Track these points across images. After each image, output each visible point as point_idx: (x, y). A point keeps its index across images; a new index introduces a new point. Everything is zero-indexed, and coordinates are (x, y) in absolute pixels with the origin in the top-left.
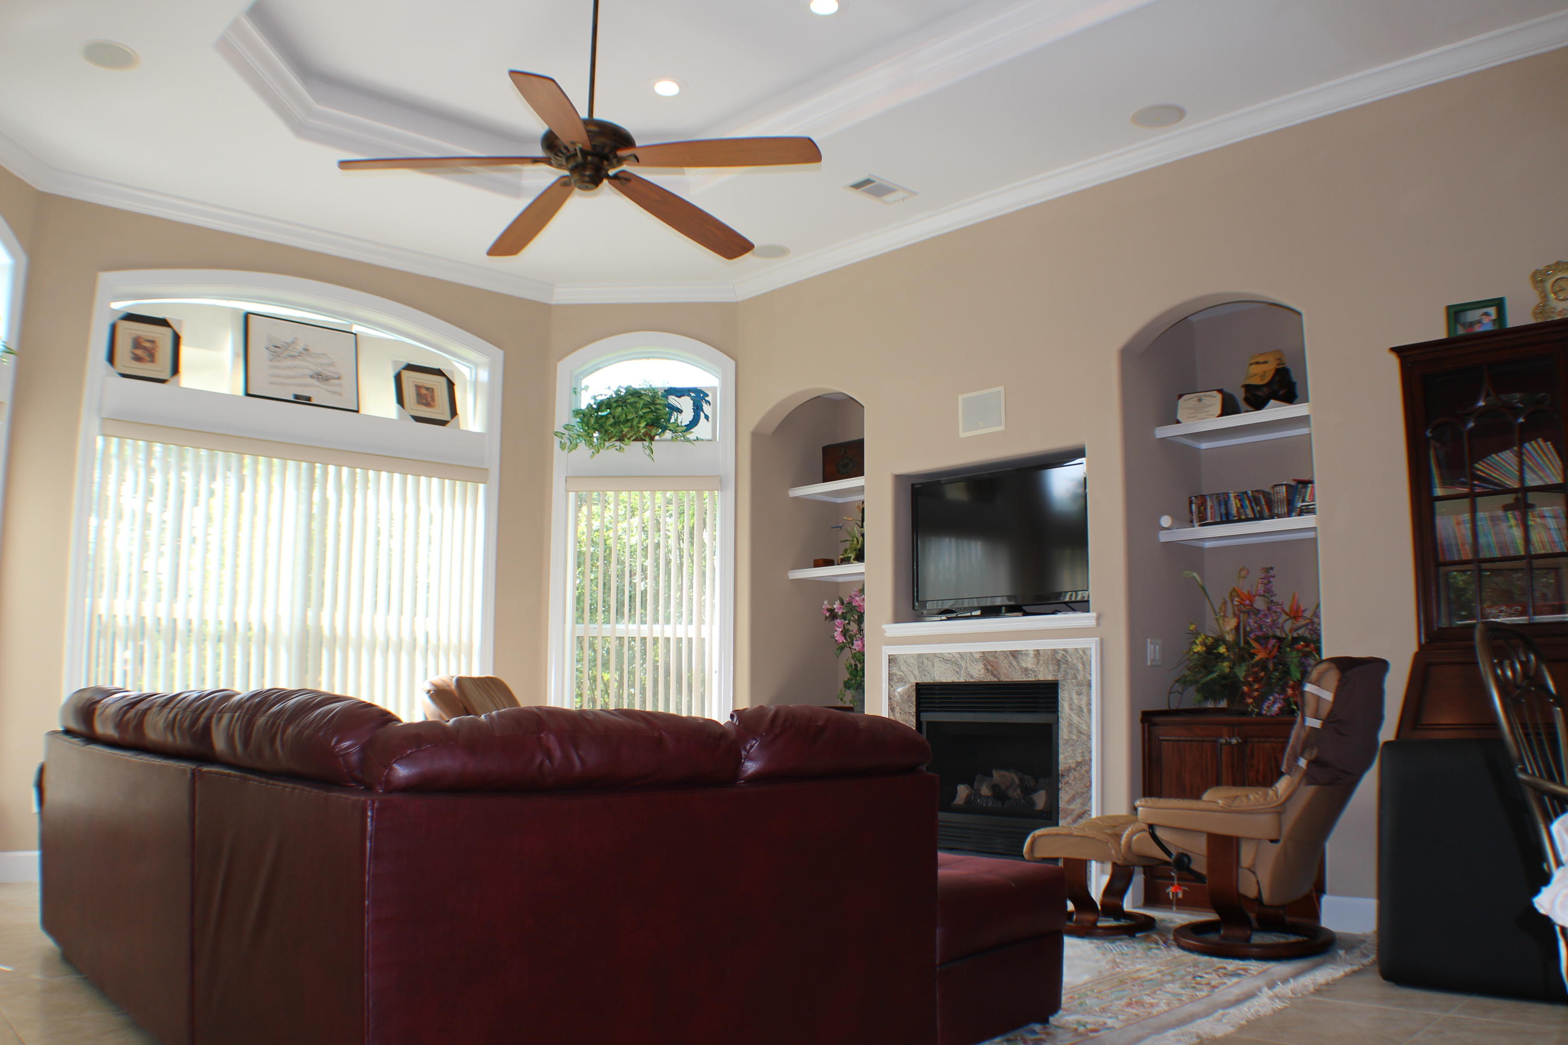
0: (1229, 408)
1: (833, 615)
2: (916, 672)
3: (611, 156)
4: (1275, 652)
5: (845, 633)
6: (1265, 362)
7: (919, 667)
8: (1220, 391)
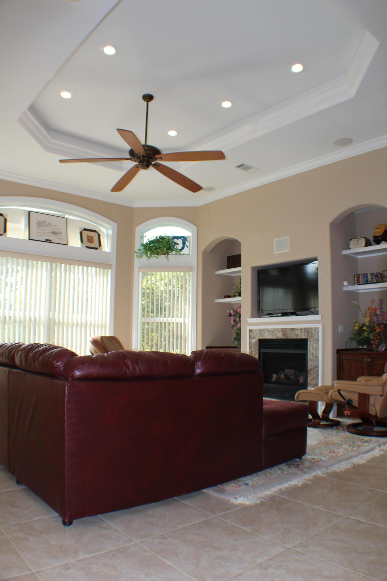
0: (368, 244)
1: (230, 315)
2: (259, 335)
3: (153, 157)
4: (383, 329)
5: (234, 321)
6: (381, 228)
7: (260, 333)
8: (365, 238)
